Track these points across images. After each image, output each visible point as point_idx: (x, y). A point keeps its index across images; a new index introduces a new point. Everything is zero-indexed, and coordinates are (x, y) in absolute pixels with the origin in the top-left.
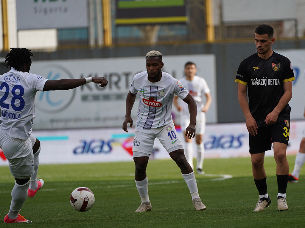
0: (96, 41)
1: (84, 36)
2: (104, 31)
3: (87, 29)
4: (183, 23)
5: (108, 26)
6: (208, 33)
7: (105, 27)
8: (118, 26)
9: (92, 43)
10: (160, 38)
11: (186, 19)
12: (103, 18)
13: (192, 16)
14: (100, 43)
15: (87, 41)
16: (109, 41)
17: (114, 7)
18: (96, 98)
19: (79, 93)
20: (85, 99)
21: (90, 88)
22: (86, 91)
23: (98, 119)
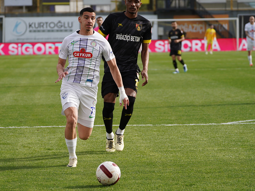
18: (35, 31)
19: (28, 30)
20: (30, 31)
21: (32, 27)
22: (31, 29)
23: (35, 39)
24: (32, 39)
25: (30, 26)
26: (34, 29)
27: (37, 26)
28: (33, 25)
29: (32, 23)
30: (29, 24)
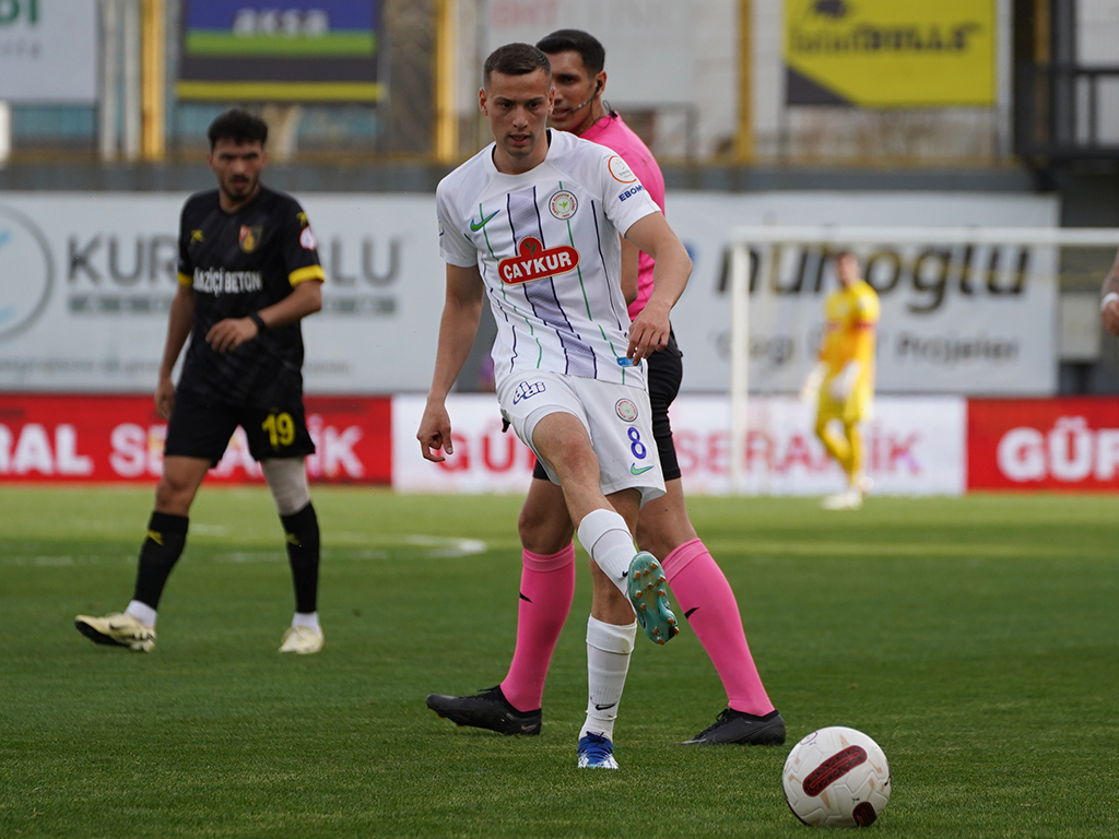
0: (120, 144)
1: (86, 127)
2: (143, 118)
3: (96, 110)
4: (369, 105)
5: (155, 100)
6: (440, 136)
7: (147, 103)
8: (183, 103)
9: (108, 147)
10: (302, 143)
11: (377, 91)
12: (141, 78)
13: (396, 85)
14: (131, 147)
15: (94, 141)
16: (155, 144)
17: (174, 47)
18: (111, 305)
19: (63, 289)
20: (78, 305)
21: (94, 276)
22: (84, 284)
23: (112, 366)
24: (87, 366)
25: (78, 262)
26: (109, 287)
27: (127, 264)
28: (99, 260)
29: (94, 244)
30: (72, 246)
